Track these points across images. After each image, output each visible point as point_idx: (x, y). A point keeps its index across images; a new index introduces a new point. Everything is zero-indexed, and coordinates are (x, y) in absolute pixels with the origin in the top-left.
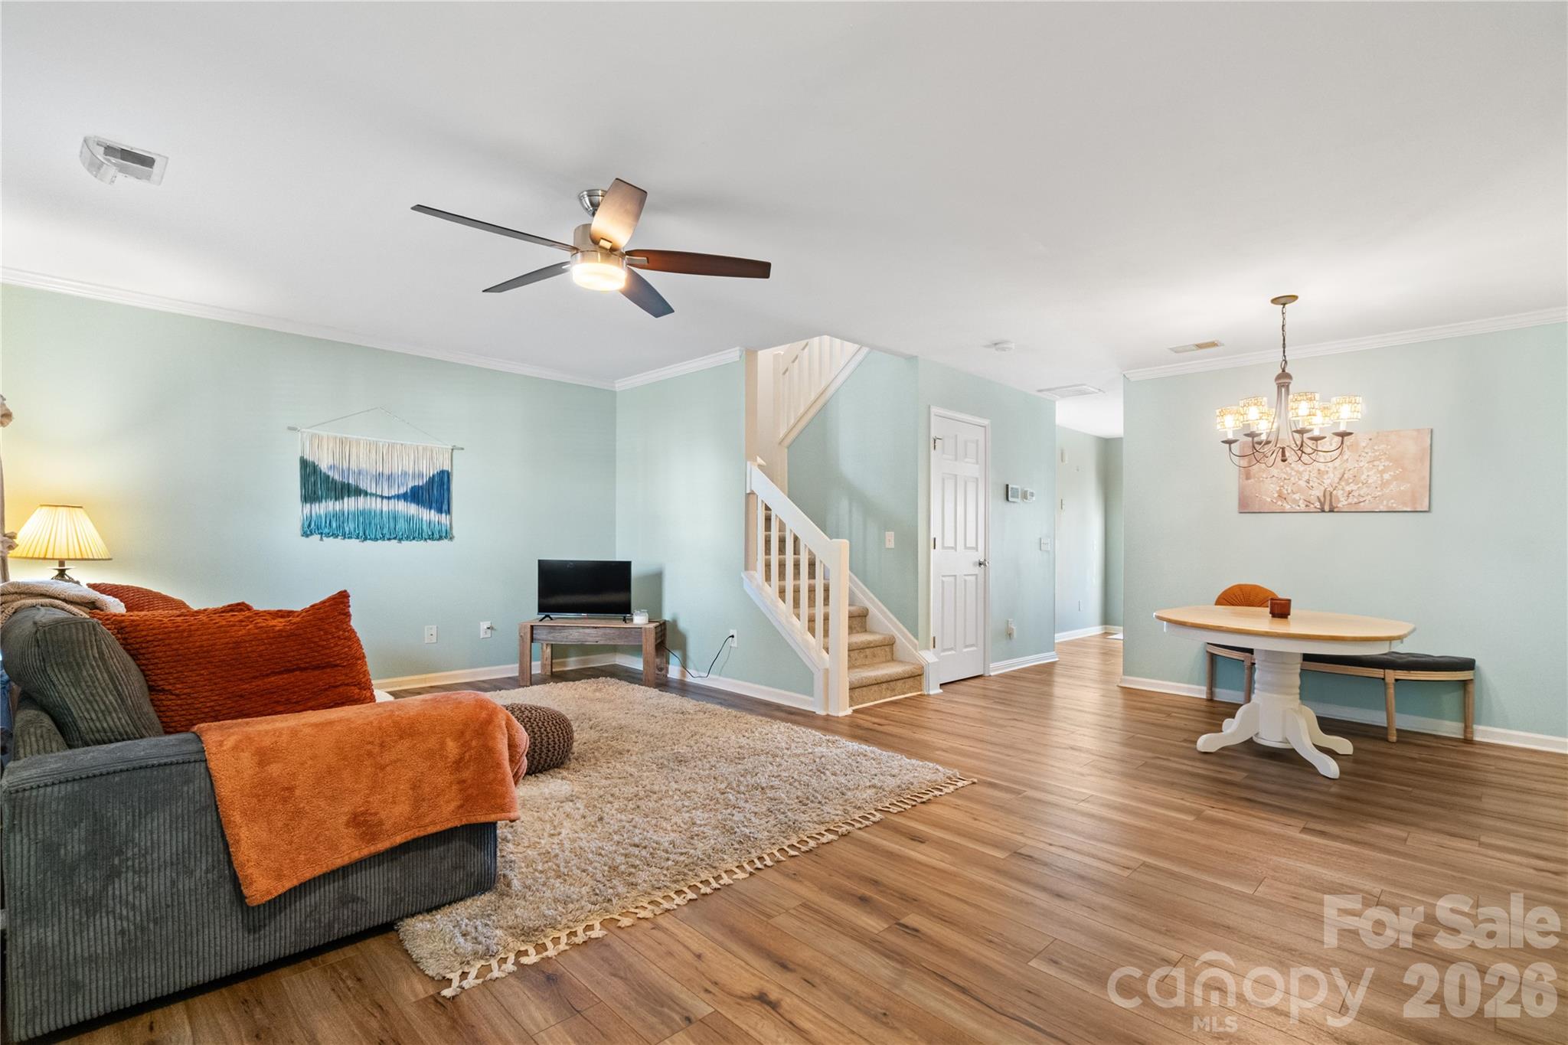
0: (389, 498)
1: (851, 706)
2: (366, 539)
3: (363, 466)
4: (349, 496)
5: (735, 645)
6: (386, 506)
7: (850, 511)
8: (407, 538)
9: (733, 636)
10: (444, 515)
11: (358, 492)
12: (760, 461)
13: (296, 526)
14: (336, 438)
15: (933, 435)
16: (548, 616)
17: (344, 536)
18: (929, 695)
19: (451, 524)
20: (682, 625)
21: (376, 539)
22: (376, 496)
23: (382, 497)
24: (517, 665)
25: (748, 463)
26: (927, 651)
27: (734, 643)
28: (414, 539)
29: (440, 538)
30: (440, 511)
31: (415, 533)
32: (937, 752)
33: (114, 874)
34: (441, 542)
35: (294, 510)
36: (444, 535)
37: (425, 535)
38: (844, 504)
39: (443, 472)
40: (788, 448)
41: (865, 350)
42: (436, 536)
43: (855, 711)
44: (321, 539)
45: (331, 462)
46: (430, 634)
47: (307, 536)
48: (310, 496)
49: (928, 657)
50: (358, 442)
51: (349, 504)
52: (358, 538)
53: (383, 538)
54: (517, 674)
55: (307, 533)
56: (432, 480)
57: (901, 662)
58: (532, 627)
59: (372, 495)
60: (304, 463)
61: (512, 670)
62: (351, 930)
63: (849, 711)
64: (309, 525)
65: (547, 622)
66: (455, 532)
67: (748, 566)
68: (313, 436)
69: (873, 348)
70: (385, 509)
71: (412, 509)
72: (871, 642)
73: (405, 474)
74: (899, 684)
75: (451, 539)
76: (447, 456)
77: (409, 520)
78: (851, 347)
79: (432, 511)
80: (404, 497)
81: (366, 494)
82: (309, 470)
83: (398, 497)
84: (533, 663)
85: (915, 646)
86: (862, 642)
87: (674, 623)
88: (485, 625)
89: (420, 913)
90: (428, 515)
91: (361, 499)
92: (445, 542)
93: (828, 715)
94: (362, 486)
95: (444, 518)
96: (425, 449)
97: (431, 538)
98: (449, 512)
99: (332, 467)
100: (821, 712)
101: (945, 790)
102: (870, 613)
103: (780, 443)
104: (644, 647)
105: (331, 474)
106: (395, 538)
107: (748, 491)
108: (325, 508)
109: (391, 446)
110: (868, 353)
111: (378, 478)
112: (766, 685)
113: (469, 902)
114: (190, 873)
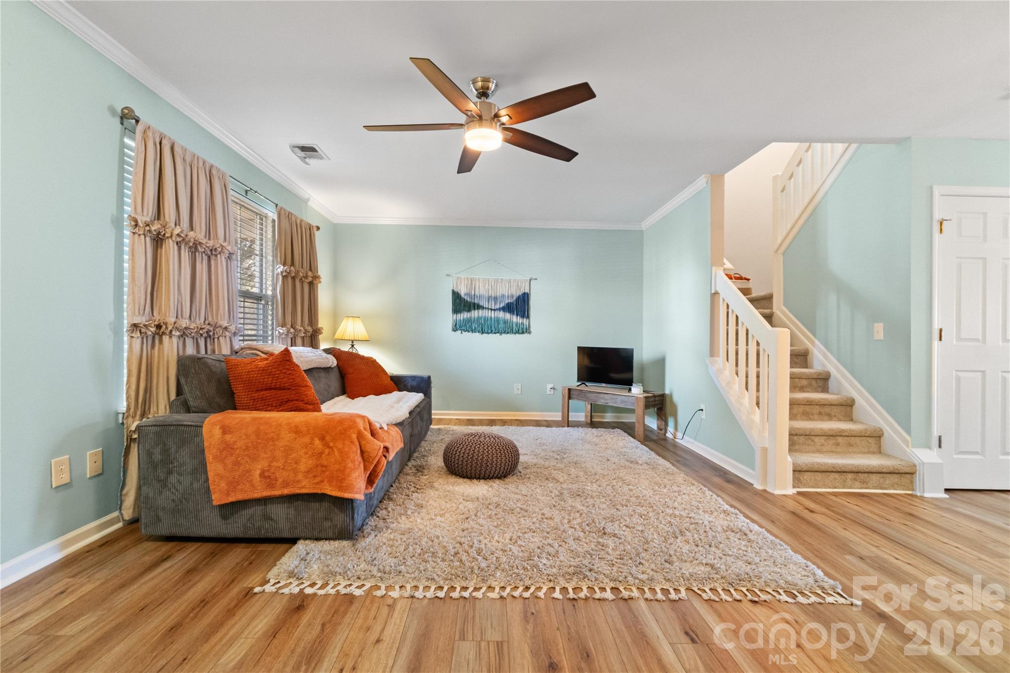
0: (495, 310)
1: (794, 487)
2: (483, 333)
3: (481, 292)
4: (474, 310)
5: (704, 417)
6: (492, 314)
7: (839, 305)
8: (505, 332)
9: (702, 410)
10: (525, 319)
11: (478, 307)
12: (728, 265)
13: (450, 326)
14: (468, 278)
15: (937, 216)
16: (584, 384)
17: (472, 331)
18: (922, 498)
19: (529, 324)
20: (676, 398)
21: (488, 333)
22: (488, 309)
23: (491, 310)
24: (561, 413)
25: (713, 268)
26: (928, 451)
27: (703, 415)
28: (508, 333)
29: (523, 333)
30: (523, 317)
31: (509, 329)
32: (848, 557)
33: (170, 472)
34: (524, 335)
35: (448, 317)
36: (526, 330)
37: (514, 331)
38: (833, 298)
39: (524, 294)
40: (784, 254)
41: (854, 146)
42: (520, 331)
43: (799, 493)
44: (462, 333)
45: (466, 292)
46: (517, 389)
47: (455, 331)
48: (456, 310)
49: (925, 456)
50: (479, 279)
51: (475, 314)
52: (479, 332)
53: (491, 332)
54: (560, 419)
55: (455, 329)
56: (518, 298)
57: (888, 456)
58: (569, 390)
59: (486, 308)
60: (454, 292)
61: (558, 416)
62: (270, 535)
63: (791, 491)
64: (456, 325)
65: (583, 387)
66: (532, 329)
67: (713, 352)
68: (458, 278)
69: (862, 141)
70: (493, 316)
71: (508, 316)
72: (843, 431)
73: (503, 296)
74: (874, 477)
75: (530, 333)
76: (527, 284)
77: (505, 322)
78: (840, 147)
79: (519, 317)
80: (503, 309)
81: (483, 308)
82: (456, 296)
83: (500, 309)
84: (570, 414)
85: (906, 443)
86: (830, 430)
87: (671, 396)
88: (550, 386)
89: (310, 539)
90: (515, 319)
91: (481, 311)
92: (526, 335)
93: (765, 491)
94: (481, 304)
95: (525, 321)
96: (515, 281)
97: (518, 332)
98: (528, 317)
99: (466, 294)
100: (758, 486)
101: (801, 599)
102: (857, 404)
103: (776, 251)
104: (636, 411)
105: (466, 298)
106: (498, 333)
107: (713, 292)
108: (465, 315)
109: (496, 281)
110: (858, 148)
111: (489, 298)
112: (723, 454)
113: (332, 542)
114: (198, 481)
